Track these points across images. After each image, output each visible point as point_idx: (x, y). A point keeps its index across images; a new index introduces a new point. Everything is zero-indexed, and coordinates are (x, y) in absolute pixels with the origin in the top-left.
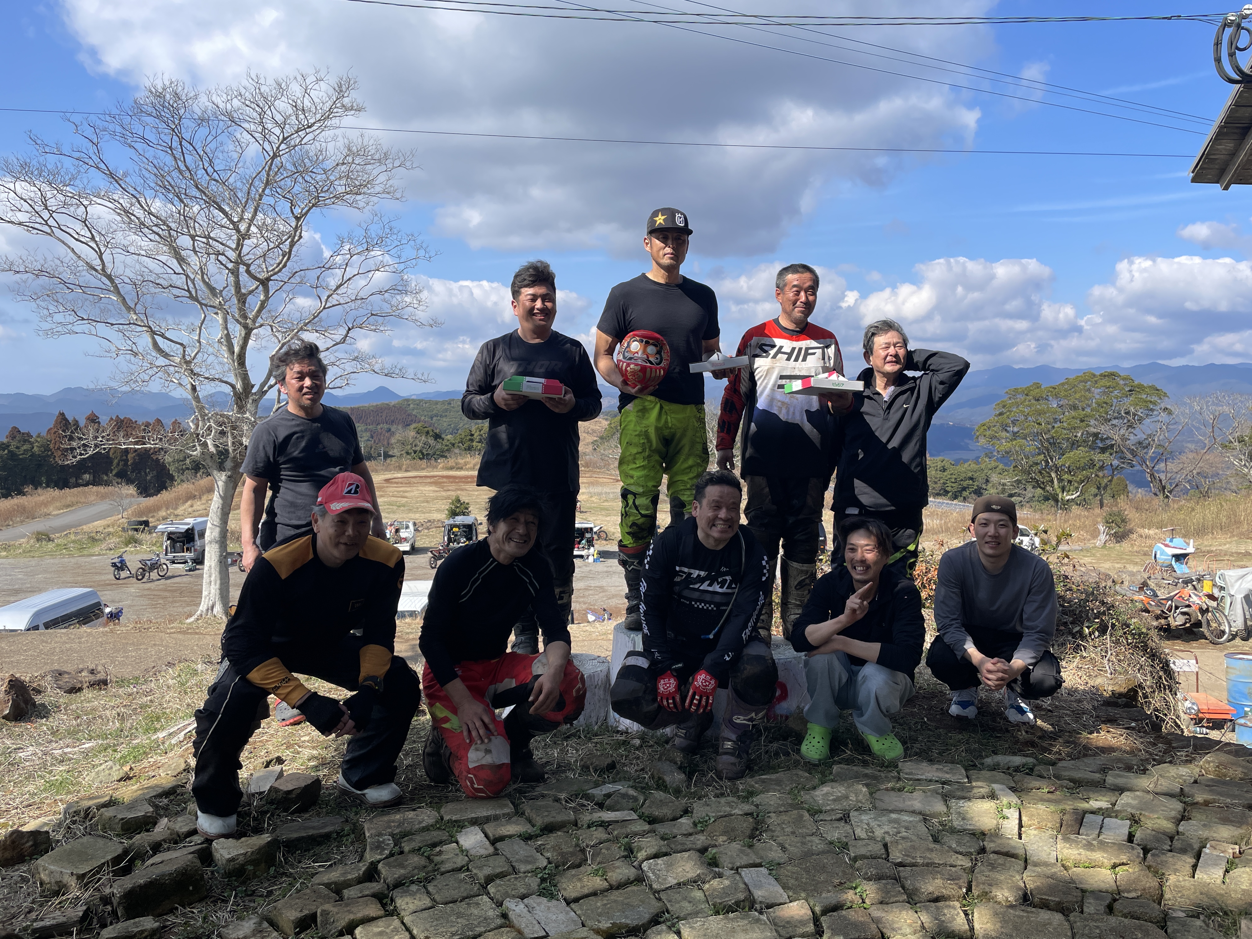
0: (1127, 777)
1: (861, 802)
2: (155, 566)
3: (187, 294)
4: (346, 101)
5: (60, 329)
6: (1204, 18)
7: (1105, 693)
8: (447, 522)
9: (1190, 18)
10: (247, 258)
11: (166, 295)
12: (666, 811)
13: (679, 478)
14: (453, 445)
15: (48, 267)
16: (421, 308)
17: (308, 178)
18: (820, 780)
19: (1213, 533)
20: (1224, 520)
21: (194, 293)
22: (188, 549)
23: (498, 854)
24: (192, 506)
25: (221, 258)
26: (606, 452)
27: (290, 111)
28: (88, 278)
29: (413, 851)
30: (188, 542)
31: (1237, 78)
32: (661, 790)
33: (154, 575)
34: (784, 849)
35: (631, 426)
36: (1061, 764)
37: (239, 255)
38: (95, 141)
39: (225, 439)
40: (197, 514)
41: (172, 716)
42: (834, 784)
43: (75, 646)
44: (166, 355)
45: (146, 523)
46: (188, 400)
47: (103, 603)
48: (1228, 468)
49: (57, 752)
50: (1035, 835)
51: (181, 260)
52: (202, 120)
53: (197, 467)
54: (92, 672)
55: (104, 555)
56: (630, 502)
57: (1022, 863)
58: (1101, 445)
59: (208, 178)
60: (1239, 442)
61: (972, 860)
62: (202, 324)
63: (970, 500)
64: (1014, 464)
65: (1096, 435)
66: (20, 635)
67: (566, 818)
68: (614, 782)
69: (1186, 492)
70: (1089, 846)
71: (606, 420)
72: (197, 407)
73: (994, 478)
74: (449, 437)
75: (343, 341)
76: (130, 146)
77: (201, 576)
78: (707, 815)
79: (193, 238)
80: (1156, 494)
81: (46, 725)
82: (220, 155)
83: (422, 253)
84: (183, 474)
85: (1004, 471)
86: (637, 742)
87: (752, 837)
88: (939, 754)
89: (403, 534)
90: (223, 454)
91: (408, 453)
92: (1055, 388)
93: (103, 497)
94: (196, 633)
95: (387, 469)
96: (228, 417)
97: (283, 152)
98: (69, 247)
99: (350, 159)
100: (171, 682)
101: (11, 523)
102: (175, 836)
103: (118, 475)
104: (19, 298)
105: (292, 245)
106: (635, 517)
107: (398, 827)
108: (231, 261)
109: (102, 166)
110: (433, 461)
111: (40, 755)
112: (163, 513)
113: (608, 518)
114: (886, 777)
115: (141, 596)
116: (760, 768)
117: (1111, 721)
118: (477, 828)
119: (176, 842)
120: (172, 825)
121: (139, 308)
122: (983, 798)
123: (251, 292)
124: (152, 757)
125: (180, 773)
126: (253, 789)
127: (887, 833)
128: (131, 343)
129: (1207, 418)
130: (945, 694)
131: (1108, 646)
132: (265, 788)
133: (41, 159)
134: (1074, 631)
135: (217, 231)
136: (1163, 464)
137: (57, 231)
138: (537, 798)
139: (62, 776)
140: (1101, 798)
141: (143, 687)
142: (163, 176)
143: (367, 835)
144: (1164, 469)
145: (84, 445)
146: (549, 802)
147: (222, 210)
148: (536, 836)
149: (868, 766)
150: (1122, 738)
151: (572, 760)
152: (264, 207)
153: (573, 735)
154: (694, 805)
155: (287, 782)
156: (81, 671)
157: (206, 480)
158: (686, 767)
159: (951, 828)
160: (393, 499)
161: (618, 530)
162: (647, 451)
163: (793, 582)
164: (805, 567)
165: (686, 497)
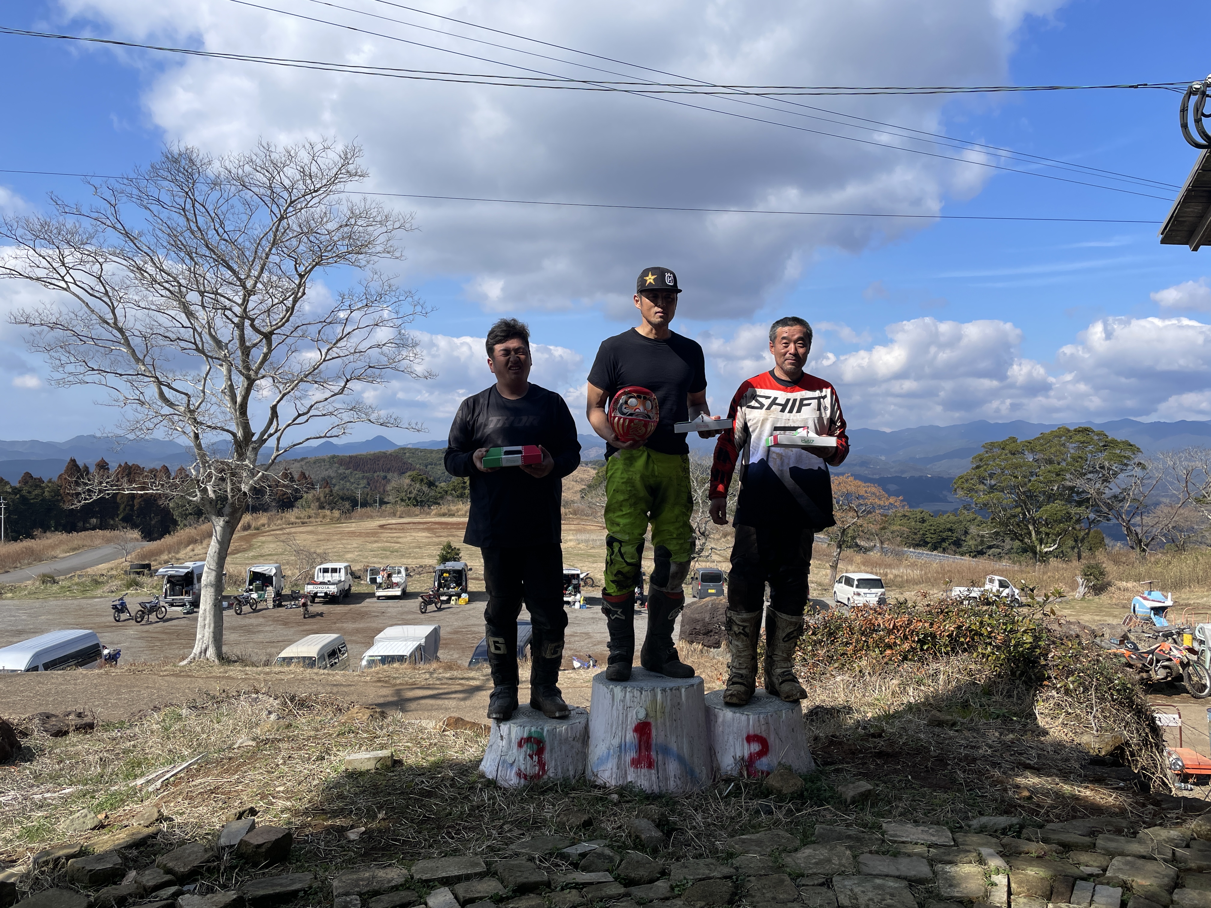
0: (1117, 841)
1: (844, 866)
2: (154, 608)
3: (194, 347)
4: (351, 167)
5: (71, 378)
7: (1092, 751)
8: (438, 567)
9: (1157, 86)
10: (252, 313)
11: (174, 348)
12: (642, 873)
13: (664, 527)
14: (446, 492)
15: (63, 320)
16: (417, 361)
17: (312, 238)
18: (802, 841)
19: (1190, 587)
20: (1201, 573)
21: (200, 346)
22: (186, 592)
24: (193, 550)
25: (228, 313)
26: (594, 501)
27: (298, 176)
28: (100, 331)
30: (187, 586)
31: (1204, 142)
32: (638, 850)
33: (153, 617)
35: (618, 474)
36: (1049, 826)
37: (245, 310)
38: (113, 202)
39: (224, 485)
40: (197, 558)
41: (153, 761)
42: (816, 846)
43: (71, 687)
44: (171, 405)
45: (148, 566)
46: (189, 448)
47: (101, 645)
48: (1203, 522)
49: (38, 797)
50: (1025, 904)
51: (190, 314)
52: (215, 183)
53: (199, 513)
54: (79, 715)
55: (105, 597)
56: (616, 550)
58: (1076, 498)
59: (218, 238)
62: (207, 375)
63: (949, 551)
64: (992, 516)
65: (1071, 489)
66: (18, 674)
67: (539, 879)
68: (590, 840)
69: (1162, 545)
71: (594, 469)
72: (199, 454)
73: (973, 530)
74: (443, 484)
75: (341, 392)
76: (146, 208)
77: (196, 619)
78: (685, 878)
79: (202, 294)
80: (1132, 548)
81: (29, 768)
82: (231, 216)
83: (419, 309)
84: (185, 519)
85: (982, 523)
86: (615, 797)
87: (731, 902)
88: (925, 814)
89: (395, 579)
90: (222, 499)
91: (402, 500)
92: (1030, 443)
93: (109, 541)
94: (189, 676)
95: (382, 516)
96: (228, 464)
97: (290, 214)
98: (84, 302)
99: (352, 221)
100: (155, 727)
101: (19, 565)
102: (141, 890)
103: (125, 520)
104: (33, 349)
105: (295, 301)
106: (620, 565)
107: (366, 886)
108: (237, 316)
109: (118, 226)
110: (426, 508)
111: (20, 800)
112: (165, 557)
113: (595, 565)
114: (870, 839)
115: (139, 638)
116: (741, 827)
117: (1098, 781)
118: (447, 888)
119: (142, 897)
120: (139, 879)
121: (148, 360)
122: (971, 862)
123: (255, 345)
124: (128, 805)
125: (152, 823)
126: (223, 841)
127: (871, 899)
128: (138, 393)
129: (1181, 473)
130: (929, 751)
131: (1094, 702)
132: (236, 841)
133: (61, 219)
134: (1058, 686)
135: (224, 287)
136: (1139, 518)
137: (72, 287)
138: (511, 857)
139: (39, 822)
140: (1091, 863)
141: (128, 731)
142: (175, 236)
143: (335, 894)
144: (1140, 523)
145: (89, 490)
146: (522, 860)
147: (230, 268)
148: (507, 898)
149: (852, 826)
150: (1110, 799)
151: (548, 816)
152: (271, 265)
153: (551, 789)
154: (672, 867)
155: (257, 835)
156: (69, 714)
157: (206, 525)
158: (664, 825)
159: (938, 895)
160: (388, 544)
161: (603, 577)
162: (633, 499)
163: (781, 634)
164: (794, 619)
165: (672, 547)
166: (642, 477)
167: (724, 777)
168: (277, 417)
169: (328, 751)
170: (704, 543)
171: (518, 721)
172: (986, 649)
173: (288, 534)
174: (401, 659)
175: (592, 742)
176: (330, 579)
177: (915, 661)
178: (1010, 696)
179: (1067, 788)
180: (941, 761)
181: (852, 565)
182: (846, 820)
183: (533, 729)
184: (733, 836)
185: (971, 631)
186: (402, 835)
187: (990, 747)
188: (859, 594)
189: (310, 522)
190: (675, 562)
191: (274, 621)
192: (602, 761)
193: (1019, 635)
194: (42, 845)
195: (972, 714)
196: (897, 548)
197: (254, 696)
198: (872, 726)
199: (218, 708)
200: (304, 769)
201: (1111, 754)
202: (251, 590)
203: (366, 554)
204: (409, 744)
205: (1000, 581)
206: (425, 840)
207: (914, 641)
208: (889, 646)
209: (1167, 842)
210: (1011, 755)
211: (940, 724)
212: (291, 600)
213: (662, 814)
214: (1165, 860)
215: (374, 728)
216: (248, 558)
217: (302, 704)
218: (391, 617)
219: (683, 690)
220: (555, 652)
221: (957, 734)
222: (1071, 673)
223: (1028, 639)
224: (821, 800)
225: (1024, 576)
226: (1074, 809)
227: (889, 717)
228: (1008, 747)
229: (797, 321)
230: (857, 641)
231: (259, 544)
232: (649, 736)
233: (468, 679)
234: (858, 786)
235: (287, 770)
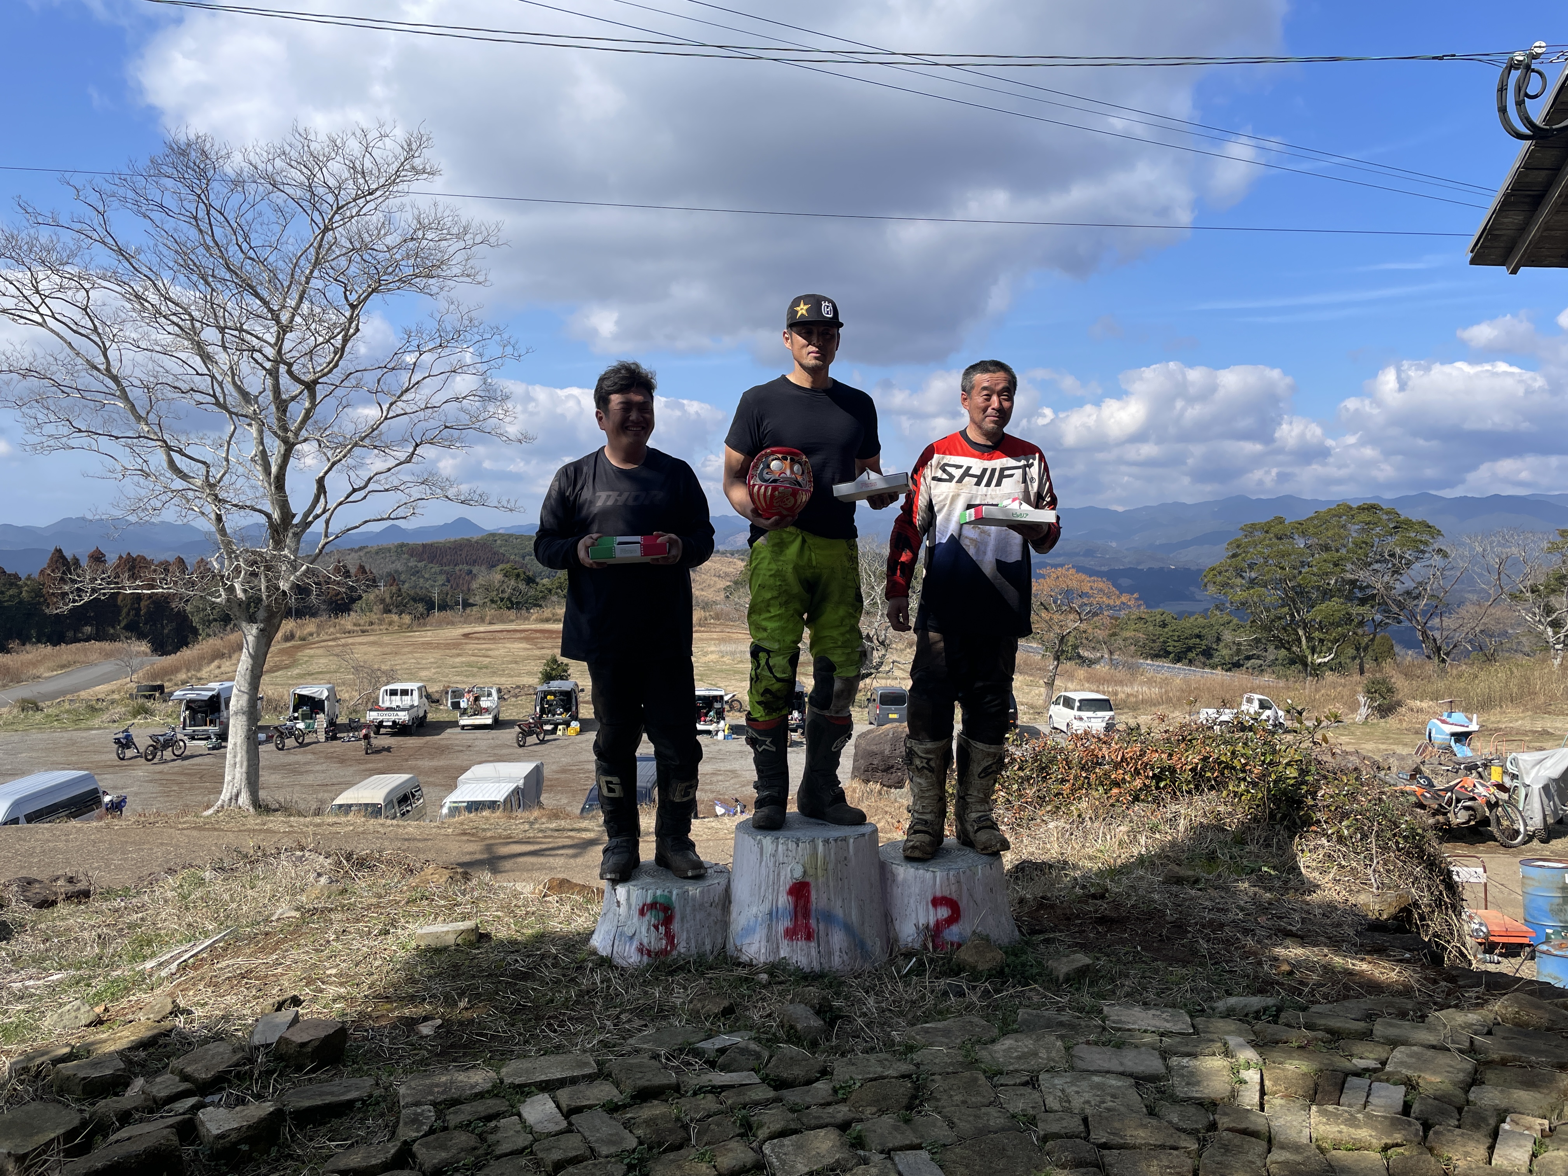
0: (1400, 1027)
1: (1054, 1060)
2: (169, 743)
3: (213, 400)
4: (417, 162)
5: (51, 442)
6: (1484, 58)
7: (1370, 914)
8: (541, 688)
9: (1468, 58)
10: (288, 356)
11: (187, 402)
12: (797, 1072)
13: (826, 633)
14: (550, 591)
15: (38, 366)
16: (508, 419)
17: (366, 257)
18: (1001, 1029)
19: (1501, 707)
20: (1515, 690)
21: (221, 400)
22: (212, 722)
23: (572, 1131)
24: (219, 667)
25: (257, 355)
26: (738, 600)
27: (346, 175)
28: (87, 380)
29: (461, 1127)
30: (212, 713)
31: (1527, 132)
32: (793, 1043)
33: (168, 754)
34: (952, 1125)
35: (765, 565)
36: (1315, 1008)
37: (279, 352)
38: (101, 209)
39: (257, 582)
40: (225, 677)
41: (167, 939)
42: (1018, 1036)
43: (61, 845)
44: (184, 477)
45: (161, 688)
46: (210, 533)
47: (101, 790)
48: (1519, 625)
49: (16, 985)
50: (1281, 1106)
51: (206, 358)
52: (238, 183)
53: (225, 619)
54: (71, 880)
55: (105, 728)
56: (763, 662)
57: (1264, 1144)
58: (1359, 595)
59: (242, 256)
60: (1533, 592)
61: (1198, 1139)
62: (231, 438)
63: (1197, 663)
64: (1251, 618)
65: (1353, 582)
67: (665, 1082)
68: (731, 1032)
69: (1467, 654)
70: (1352, 1122)
72: (223, 541)
73: (1227, 636)
74: (545, 581)
75: (409, 460)
76: (145, 216)
77: (224, 756)
78: (851, 1078)
79: (222, 330)
80: (1429, 657)
81: (5, 949)
82: (258, 227)
83: (509, 350)
84: (208, 627)
85: (1239, 627)
86: (764, 977)
87: (909, 1107)
88: (1158, 995)
89: (484, 703)
90: (255, 600)
91: (492, 601)
92: (1301, 524)
93: (108, 655)
94: (215, 829)
95: (467, 621)
96: (260, 554)
97: (337, 224)
98: (65, 341)
99: (420, 234)
100: (169, 894)
102: (150, 1103)
103: (128, 628)
105: (345, 341)
106: (768, 682)
107: (442, 1093)
108: (269, 360)
109: (109, 240)
110: (524, 612)
112: (182, 676)
114: (1087, 1026)
115: (151, 781)
116: (924, 1013)
117: (1379, 951)
118: (546, 1095)
119: (151, 1111)
120: (148, 1089)
121: (152, 417)
122: (1214, 1054)
123: (293, 398)
124: (134, 995)
125: (165, 1017)
126: (257, 1040)
127: (1088, 1102)
128: (140, 461)
129: (1492, 562)
130: (1165, 915)
131: (1374, 852)
132: (273, 1039)
133: (32, 231)
134: (1330, 832)
135: (252, 322)
136: (1437, 620)
137: (50, 321)
138: (629, 1054)
139: (19, 1017)
140: (1367, 1054)
141: (134, 901)
142: (185, 254)
143: (402, 1104)
144: (1439, 625)
145: (78, 589)
146: (644, 1059)
147: (257, 295)
148: (625, 1106)
149: (1064, 1010)
150: (1393, 974)
151: (678, 1002)
152: (312, 293)
153: (681, 968)
154: (836, 1064)
155: (302, 1030)
156: (57, 879)
157: (235, 634)
158: (826, 1012)
159: (1171, 1096)
160: (473, 658)
161: (747, 698)
162: (784, 596)
163: (976, 769)
164: (993, 749)
165: (836, 658)
166: (796, 568)
167: (903, 951)
168: (325, 493)
169: (393, 923)
170: (884, 655)
171: (639, 882)
172: (1238, 786)
173: (343, 645)
174: (492, 805)
175: (734, 909)
176: (399, 704)
177: (1148, 802)
178: (1268, 846)
179: (1338, 960)
180: (1179, 927)
181: (1072, 681)
182: (1058, 1002)
183: (659, 892)
184: (913, 1025)
185: (1220, 764)
186: (490, 1029)
187: (1242, 910)
188: (1081, 719)
189: (373, 630)
190: (840, 678)
191: (326, 758)
192: (748, 931)
193: (1280, 768)
194: (22, 1047)
195: (1220, 869)
196: (1130, 660)
197: (299, 853)
198: (1092, 885)
199: (252, 869)
200: (361, 946)
201: (1395, 917)
202: (296, 718)
203: (447, 671)
204: (499, 913)
205: (1260, 701)
206: (520, 1034)
207: (1147, 777)
208: (1117, 784)
209: (1463, 1028)
210: (1268, 919)
211: (1179, 881)
212: (348, 731)
213: (824, 998)
214: (1461, 1051)
215: (454, 893)
216: (291, 677)
217: (362, 864)
218: (479, 752)
219: (852, 840)
220: (687, 794)
221: (1200, 893)
222: (1345, 815)
223: (1292, 772)
224: (1026, 978)
225: (1292, 694)
226: (1346, 987)
227: (1116, 872)
228: (1264, 908)
229: (999, 366)
230: (1076, 778)
231: (306, 659)
232: (808, 900)
233: (579, 830)
234: (1073, 961)
235: (340, 947)
